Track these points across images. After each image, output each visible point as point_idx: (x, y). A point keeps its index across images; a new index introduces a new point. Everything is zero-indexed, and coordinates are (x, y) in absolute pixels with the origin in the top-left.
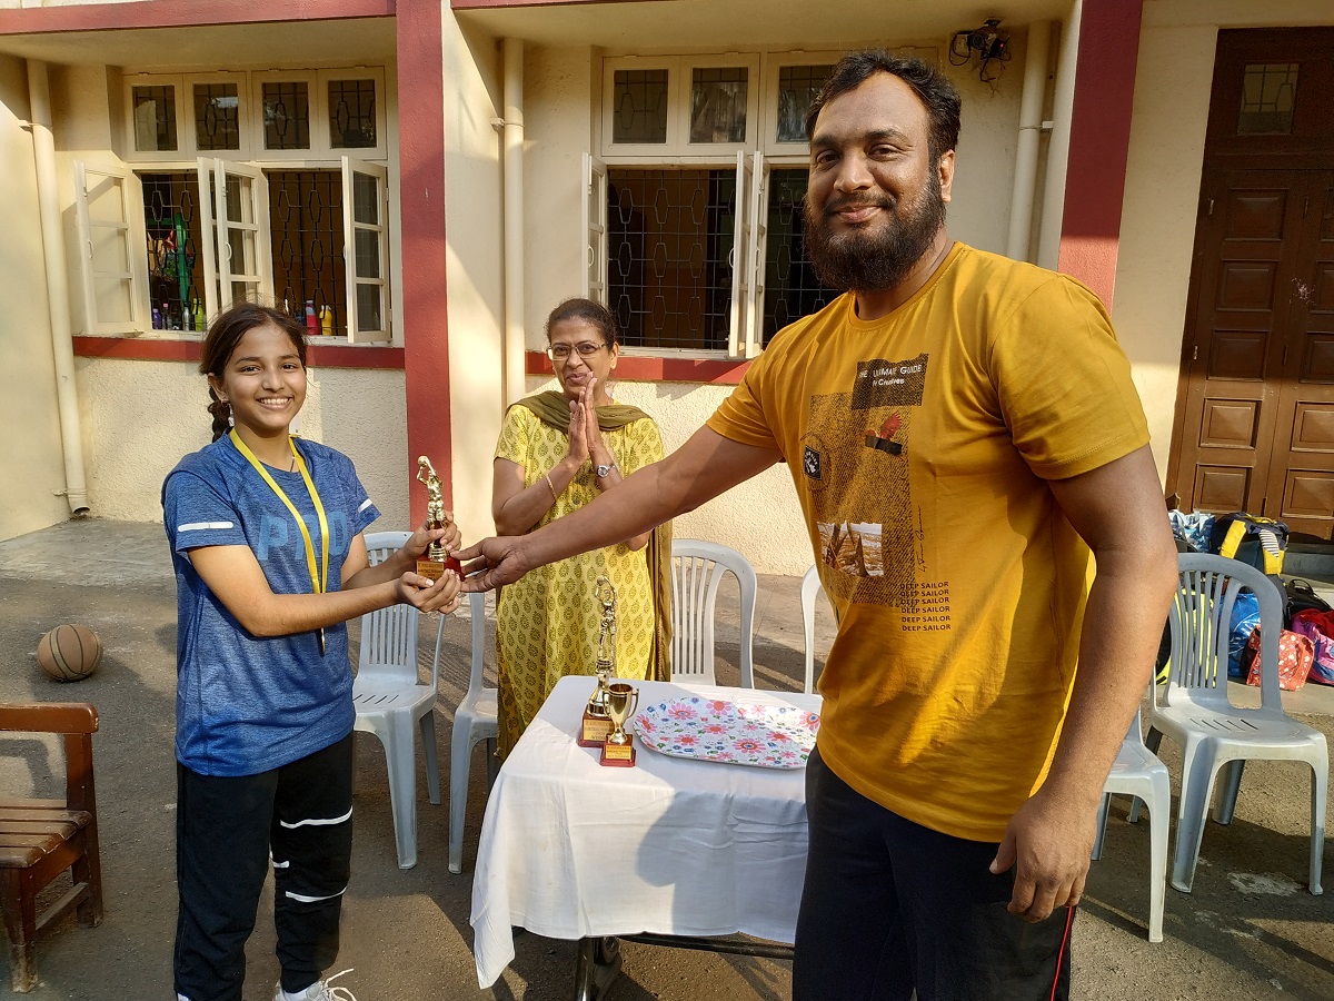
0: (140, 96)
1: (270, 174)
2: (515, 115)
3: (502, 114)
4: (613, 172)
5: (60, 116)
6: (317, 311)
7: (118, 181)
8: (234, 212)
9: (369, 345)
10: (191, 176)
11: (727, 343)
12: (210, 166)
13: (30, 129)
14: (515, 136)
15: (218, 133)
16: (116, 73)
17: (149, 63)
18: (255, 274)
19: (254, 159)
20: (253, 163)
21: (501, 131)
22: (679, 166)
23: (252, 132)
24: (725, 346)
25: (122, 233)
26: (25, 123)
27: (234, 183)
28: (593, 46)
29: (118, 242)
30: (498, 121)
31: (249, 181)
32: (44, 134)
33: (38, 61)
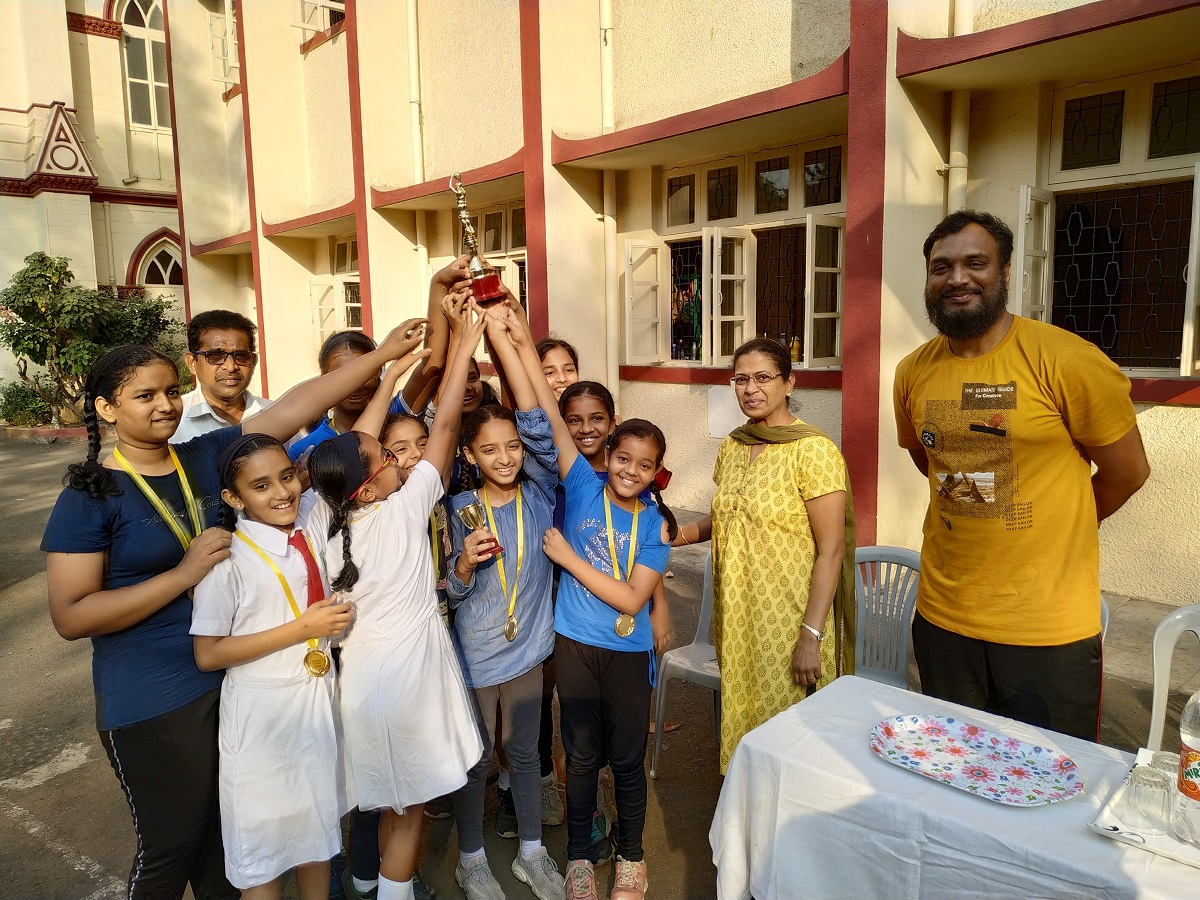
0: (674, 186)
1: (756, 232)
2: (958, 157)
3: (947, 160)
5: (621, 209)
7: (654, 251)
8: (728, 266)
9: (825, 368)
10: (698, 242)
11: (1179, 361)
12: (710, 233)
13: (602, 220)
14: (959, 179)
15: (722, 208)
16: (658, 171)
17: (677, 160)
18: (742, 314)
19: (747, 225)
20: (746, 227)
21: (945, 175)
22: (1135, 183)
23: (746, 202)
24: (1177, 364)
25: (655, 289)
26: (600, 216)
27: (729, 245)
28: (1042, 82)
29: (652, 295)
30: (943, 166)
31: (741, 242)
32: (610, 221)
33: (610, 170)
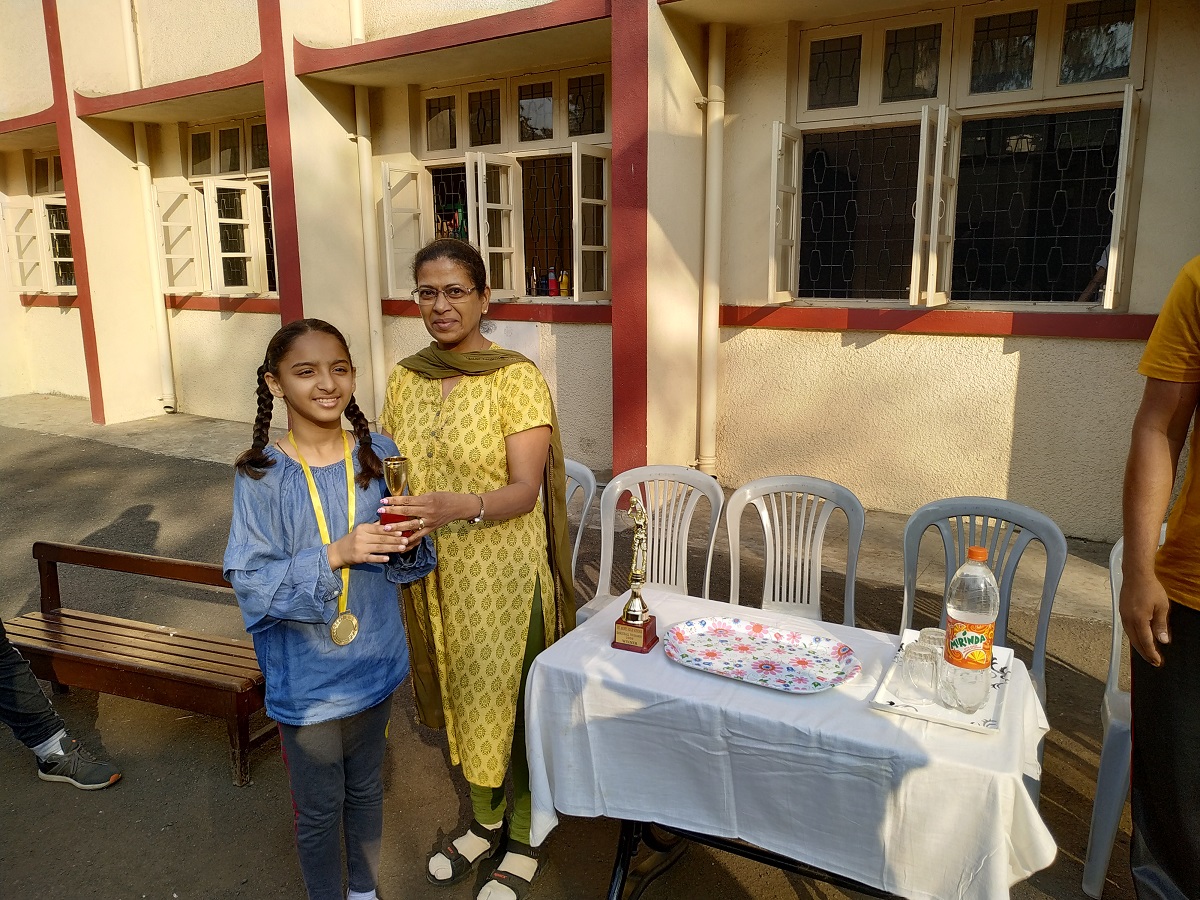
0: (434, 108)
1: (521, 161)
2: (716, 91)
3: (705, 93)
4: (807, 137)
5: (376, 130)
6: (557, 277)
7: (414, 176)
8: (493, 195)
9: (593, 303)
10: (462, 168)
11: (909, 292)
12: (474, 159)
13: (355, 140)
14: (717, 112)
15: (485, 134)
16: (415, 89)
17: (439, 79)
18: (510, 246)
19: (511, 152)
20: (510, 154)
21: (704, 108)
22: (871, 125)
23: (509, 130)
24: (906, 295)
25: (416, 217)
26: (352, 136)
27: (494, 172)
28: (791, 21)
29: (413, 223)
30: (701, 100)
31: (506, 169)
32: (364, 143)
33: (362, 86)
